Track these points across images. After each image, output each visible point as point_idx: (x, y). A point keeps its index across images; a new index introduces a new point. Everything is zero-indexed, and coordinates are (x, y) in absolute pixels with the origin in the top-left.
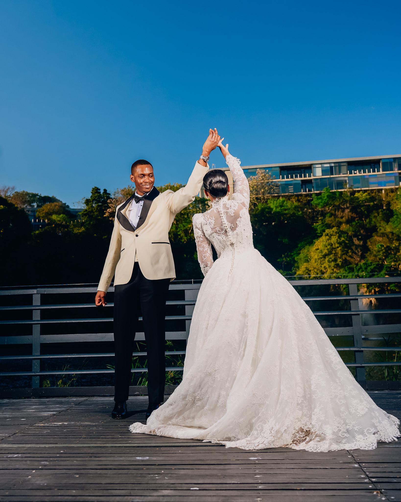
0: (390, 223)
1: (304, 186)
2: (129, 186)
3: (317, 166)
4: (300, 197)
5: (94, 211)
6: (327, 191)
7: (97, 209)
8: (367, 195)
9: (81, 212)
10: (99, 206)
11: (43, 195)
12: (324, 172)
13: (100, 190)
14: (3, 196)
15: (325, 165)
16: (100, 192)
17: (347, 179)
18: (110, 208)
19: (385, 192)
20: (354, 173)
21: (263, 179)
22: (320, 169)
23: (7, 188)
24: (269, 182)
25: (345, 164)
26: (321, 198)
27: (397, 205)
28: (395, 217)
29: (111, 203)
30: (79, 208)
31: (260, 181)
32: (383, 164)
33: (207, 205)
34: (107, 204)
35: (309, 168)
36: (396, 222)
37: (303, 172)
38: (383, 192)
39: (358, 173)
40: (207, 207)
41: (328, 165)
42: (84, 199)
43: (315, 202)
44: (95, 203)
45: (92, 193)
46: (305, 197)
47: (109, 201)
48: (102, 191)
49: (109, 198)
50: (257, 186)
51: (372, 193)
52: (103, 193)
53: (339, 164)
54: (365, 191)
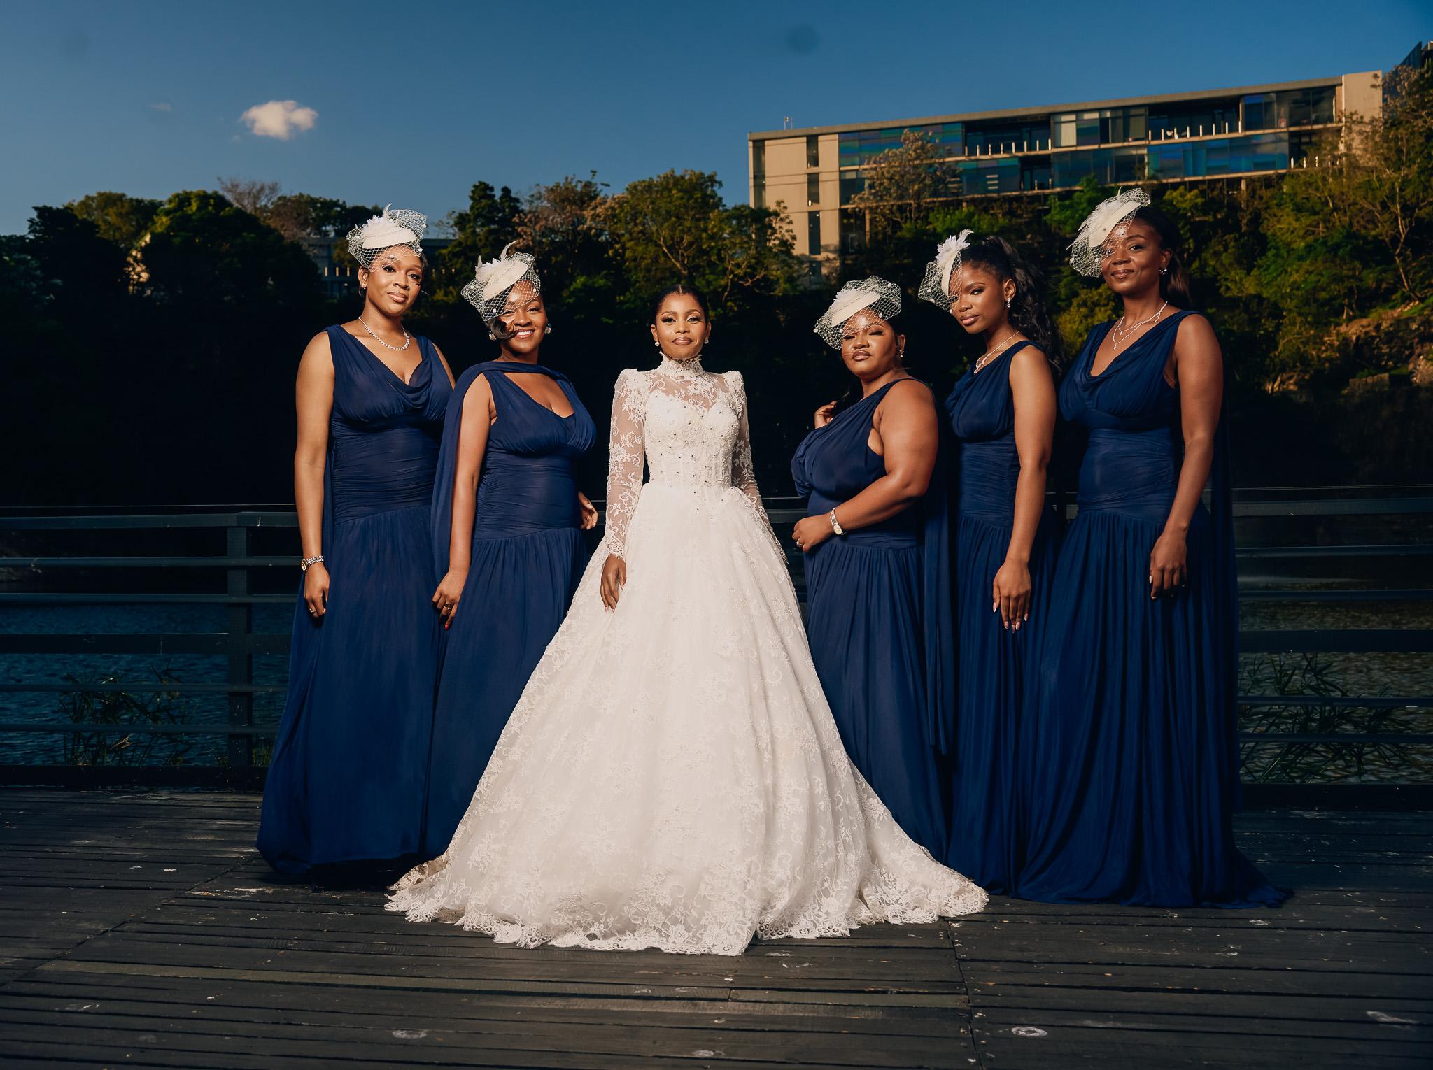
0: (1255, 272)
1: (1027, 174)
2: (567, 178)
3: (1064, 118)
4: (1015, 205)
5: (480, 244)
6: (1088, 185)
7: (487, 239)
8: (1197, 197)
9: (445, 247)
10: (491, 232)
11: (349, 205)
12: (1083, 134)
13: (492, 189)
14: (249, 209)
15: (1087, 116)
16: (494, 196)
17: (1145, 151)
18: (521, 237)
19: (1247, 186)
20: (1166, 137)
21: (918, 158)
22: (1074, 125)
23: (258, 187)
24: (935, 162)
25: (1142, 111)
26: (1071, 206)
27: (1279, 222)
28: (1270, 254)
29: (522, 223)
30: (442, 237)
31: (909, 161)
32: (1247, 107)
33: (771, 227)
34: (513, 227)
35: (1044, 125)
36: (1272, 268)
37: (1026, 135)
38: (1243, 186)
39: (1176, 137)
40: (770, 231)
41: (1096, 116)
42: (453, 216)
43: (1057, 217)
44: (483, 225)
45: (472, 198)
46: (1029, 203)
47: (516, 219)
48: (498, 194)
49: (516, 210)
50: (903, 176)
51: (1213, 190)
52: (501, 198)
53: (1125, 113)
54: (1193, 185)
